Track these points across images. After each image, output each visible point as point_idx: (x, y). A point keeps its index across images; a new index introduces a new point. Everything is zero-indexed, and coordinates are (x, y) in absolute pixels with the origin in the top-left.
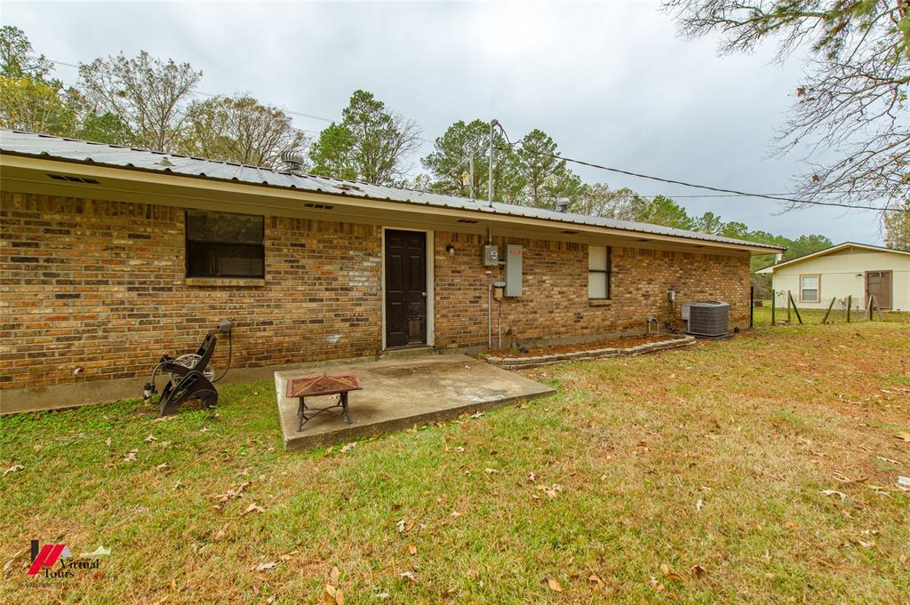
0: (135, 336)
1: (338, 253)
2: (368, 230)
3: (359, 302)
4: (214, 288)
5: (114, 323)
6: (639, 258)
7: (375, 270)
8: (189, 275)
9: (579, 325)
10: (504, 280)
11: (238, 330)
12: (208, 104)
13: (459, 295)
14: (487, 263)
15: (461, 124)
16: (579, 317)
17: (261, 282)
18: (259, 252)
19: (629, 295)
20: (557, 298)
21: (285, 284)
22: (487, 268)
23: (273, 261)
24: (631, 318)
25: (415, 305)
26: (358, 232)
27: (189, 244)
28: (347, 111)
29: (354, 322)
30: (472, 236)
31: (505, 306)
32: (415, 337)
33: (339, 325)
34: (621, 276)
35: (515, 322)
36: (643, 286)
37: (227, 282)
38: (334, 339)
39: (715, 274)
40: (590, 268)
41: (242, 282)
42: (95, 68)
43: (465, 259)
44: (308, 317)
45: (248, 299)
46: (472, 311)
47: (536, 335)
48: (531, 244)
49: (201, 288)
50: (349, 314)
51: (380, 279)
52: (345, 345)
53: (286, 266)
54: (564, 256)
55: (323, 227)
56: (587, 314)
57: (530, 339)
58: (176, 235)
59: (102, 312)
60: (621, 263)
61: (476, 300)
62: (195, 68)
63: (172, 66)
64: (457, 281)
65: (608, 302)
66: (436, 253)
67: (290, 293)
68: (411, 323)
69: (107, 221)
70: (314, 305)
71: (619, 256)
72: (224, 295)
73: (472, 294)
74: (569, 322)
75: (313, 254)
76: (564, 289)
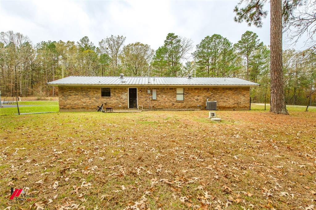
0: (96, 104)
1: (121, 92)
2: (125, 89)
3: (124, 100)
4: (104, 98)
5: (94, 102)
6: (194, 90)
7: (127, 95)
8: (102, 96)
9: (173, 106)
10: (152, 96)
11: (107, 104)
12: (128, 46)
13: (143, 99)
14: (148, 93)
15: (208, 37)
16: (173, 104)
17: (110, 97)
18: (110, 93)
19: (190, 100)
20: (167, 100)
21: (113, 97)
22: (148, 94)
23: (111, 94)
24: (191, 105)
25: (135, 101)
26: (124, 89)
27: (102, 92)
28: (165, 41)
29: (123, 103)
30: (145, 88)
31: (153, 102)
32: (135, 107)
33: (121, 104)
34: (187, 95)
35: (155, 105)
36: (196, 97)
37: (106, 97)
38: (120, 106)
39: (229, 94)
40: (177, 93)
41: (108, 97)
42: (102, 42)
43: (144, 92)
44: (116, 102)
45: (108, 99)
46: (145, 102)
47: (161, 108)
48: (159, 89)
49: (103, 98)
50: (122, 102)
51: (127, 97)
52: (121, 107)
53: (113, 95)
54: (169, 91)
55: (118, 89)
56: (176, 104)
57: (159, 108)
58: (100, 91)
59: (93, 101)
60: (187, 92)
61: (146, 100)
62: (124, 36)
63: (119, 38)
64: (142, 97)
65: (183, 101)
66: (138, 92)
67: (114, 99)
68: (134, 104)
69: (94, 90)
70: (117, 100)
71: (187, 90)
72: (105, 99)
73: (145, 99)
74: (170, 105)
75: (117, 93)
76: (169, 98)
